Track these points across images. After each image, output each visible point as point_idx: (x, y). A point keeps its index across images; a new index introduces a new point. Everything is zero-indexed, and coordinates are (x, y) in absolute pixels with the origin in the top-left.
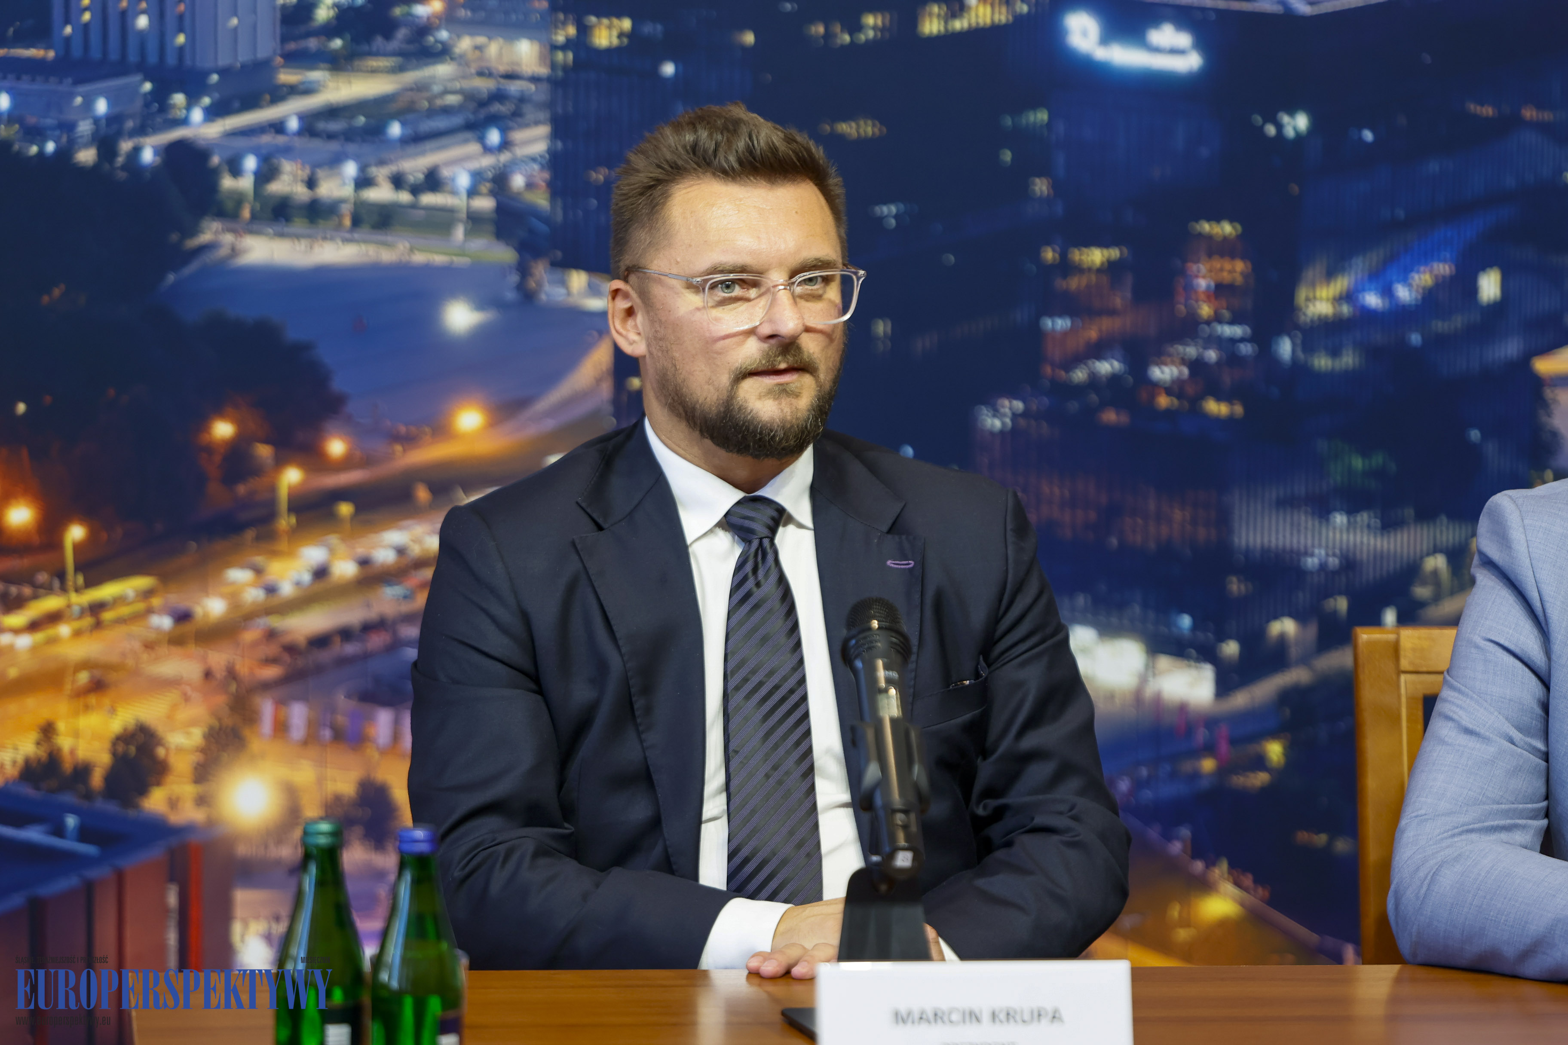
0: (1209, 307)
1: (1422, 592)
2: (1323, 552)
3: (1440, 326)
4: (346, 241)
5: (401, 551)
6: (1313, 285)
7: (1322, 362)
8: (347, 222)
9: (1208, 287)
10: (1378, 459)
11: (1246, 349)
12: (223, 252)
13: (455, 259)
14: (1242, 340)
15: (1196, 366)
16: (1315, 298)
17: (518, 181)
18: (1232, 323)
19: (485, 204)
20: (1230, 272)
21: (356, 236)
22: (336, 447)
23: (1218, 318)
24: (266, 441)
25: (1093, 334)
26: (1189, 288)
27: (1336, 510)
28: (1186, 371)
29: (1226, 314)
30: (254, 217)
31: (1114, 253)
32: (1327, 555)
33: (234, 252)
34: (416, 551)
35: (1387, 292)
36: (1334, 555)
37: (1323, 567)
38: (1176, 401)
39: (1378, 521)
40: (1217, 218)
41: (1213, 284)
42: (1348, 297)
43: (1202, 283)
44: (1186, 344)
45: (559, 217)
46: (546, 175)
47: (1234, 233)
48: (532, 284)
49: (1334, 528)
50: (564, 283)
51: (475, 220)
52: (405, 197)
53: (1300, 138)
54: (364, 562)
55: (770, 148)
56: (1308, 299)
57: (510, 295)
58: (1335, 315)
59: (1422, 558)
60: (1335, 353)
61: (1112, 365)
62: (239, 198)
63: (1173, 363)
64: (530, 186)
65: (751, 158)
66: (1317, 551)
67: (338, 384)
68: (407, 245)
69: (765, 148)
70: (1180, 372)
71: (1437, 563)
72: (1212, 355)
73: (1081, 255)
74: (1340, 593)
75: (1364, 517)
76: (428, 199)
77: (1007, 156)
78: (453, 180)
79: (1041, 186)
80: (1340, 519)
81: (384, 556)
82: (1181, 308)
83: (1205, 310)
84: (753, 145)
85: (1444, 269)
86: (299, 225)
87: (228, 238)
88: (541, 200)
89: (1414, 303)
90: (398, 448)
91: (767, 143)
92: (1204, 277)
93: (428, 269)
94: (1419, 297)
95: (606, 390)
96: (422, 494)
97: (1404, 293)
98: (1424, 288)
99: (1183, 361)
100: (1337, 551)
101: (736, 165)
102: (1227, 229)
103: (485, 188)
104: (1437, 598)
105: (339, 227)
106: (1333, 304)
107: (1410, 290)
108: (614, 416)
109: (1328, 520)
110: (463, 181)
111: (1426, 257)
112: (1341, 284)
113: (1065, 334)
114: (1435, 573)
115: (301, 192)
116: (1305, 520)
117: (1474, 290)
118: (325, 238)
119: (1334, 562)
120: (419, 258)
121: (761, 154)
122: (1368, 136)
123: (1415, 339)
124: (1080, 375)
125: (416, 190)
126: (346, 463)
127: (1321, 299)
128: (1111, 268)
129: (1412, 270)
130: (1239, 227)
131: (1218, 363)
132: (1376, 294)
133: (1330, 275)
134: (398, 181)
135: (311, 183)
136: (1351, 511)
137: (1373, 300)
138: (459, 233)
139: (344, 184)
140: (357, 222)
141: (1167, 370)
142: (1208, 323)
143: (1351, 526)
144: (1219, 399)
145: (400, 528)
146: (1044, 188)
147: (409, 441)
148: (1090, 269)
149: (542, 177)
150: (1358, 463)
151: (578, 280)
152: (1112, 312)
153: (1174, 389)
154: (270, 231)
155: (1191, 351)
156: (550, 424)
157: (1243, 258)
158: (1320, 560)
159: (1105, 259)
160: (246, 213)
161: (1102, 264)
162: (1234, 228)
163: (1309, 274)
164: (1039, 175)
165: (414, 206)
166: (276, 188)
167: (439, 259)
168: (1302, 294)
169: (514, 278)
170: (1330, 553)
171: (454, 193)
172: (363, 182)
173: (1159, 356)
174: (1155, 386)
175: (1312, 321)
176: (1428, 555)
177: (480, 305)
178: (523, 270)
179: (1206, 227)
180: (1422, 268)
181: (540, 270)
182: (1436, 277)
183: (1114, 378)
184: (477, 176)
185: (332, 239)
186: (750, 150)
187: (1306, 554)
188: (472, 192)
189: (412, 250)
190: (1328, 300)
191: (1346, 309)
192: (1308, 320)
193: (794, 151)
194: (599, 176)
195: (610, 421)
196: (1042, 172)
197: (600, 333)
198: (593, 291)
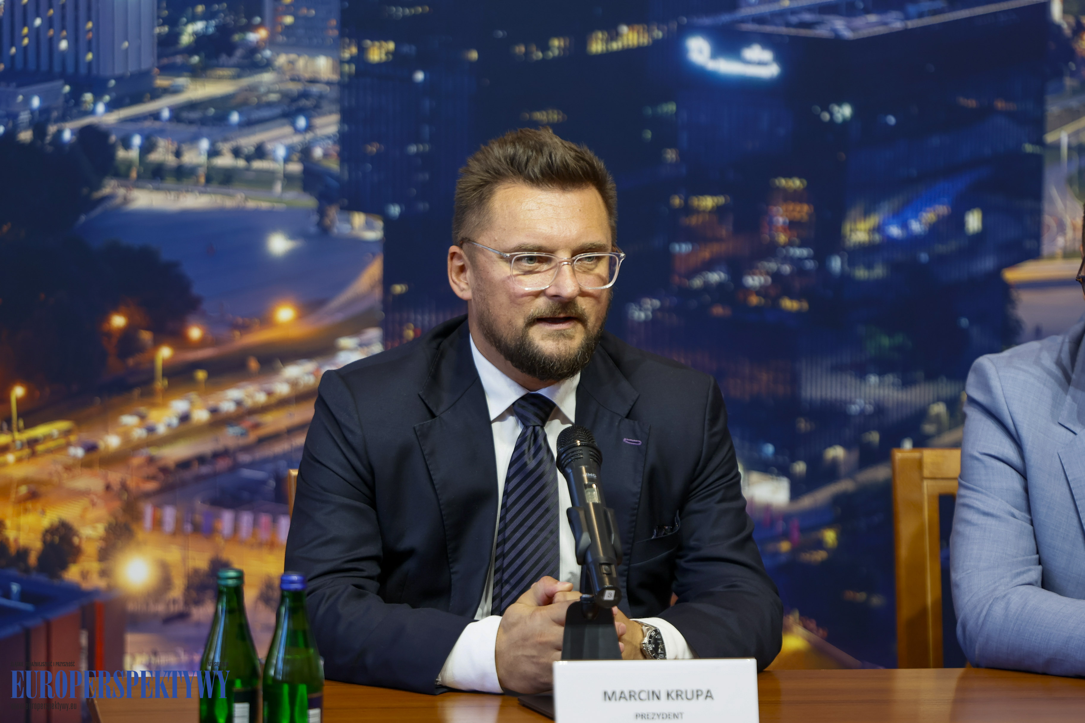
0: (785, 236)
1: (929, 428)
2: (862, 402)
3: (941, 248)
4: (202, 193)
5: (239, 403)
6: (855, 222)
7: (861, 273)
8: (202, 180)
9: (784, 223)
10: (899, 339)
11: (810, 265)
12: (118, 201)
13: (276, 205)
14: (807, 258)
15: (776, 276)
16: (857, 230)
17: (318, 152)
18: (801, 246)
19: (295, 168)
20: (799, 212)
21: (209, 189)
22: (195, 333)
23: (791, 244)
24: (147, 329)
25: (706, 254)
26: (771, 223)
27: (871, 372)
28: (769, 279)
29: (797, 241)
30: (139, 177)
31: (721, 200)
32: (865, 403)
33: (126, 200)
34: (249, 403)
35: (904, 225)
36: (870, 403)
37: (862, 412)
38: (763, 301)
39: (900, 381)
40: (789, 175)
41: (787, 221)
42: (879, 229)
43: (780, 220)
44: (769, 261)
45: (346, 176)
46: (337, 148)
47: (802, 187)
48: (327, 222)
49: (870, 386)
50: (349, 221)
51: (289, 179)
52: (241, 163)
53: (845, 122)
54: (214, 411)
55: (564, 165)
56: (851, 230)
57: (313, 229)
58: (870, 241)
59: (929, 404)
60: (869, 267)
61: (719, 276)
62: (129, 164)
63: (761, 274)
64: (326, 155)
65: (549, 172)
66: (858, 400)
67: (196, 290)
68: (243, 195)
69: (560, 165)
70: (766, 280)
71: (939, 409)
72: (787, 269)
73: (698, 200)
74: (874, 429)
75: (890, 378)
76: (258, 164)
77: (648, 135)
78: (274, 151)
79: (671, 155)
80: (873, 379)
81: (228, 406)
82: (766, 237)
83: (782, 238)
84: (552, 162)
85: (942, 209)
86: (170, 182)
87: (121, 192)
88: (334, 165)
89: (923, 233)
90: (237, 333)
91: (562, 162)
92: (782, 216)
93: (257, 212)
94: (927, 229)
95: (378, 294)
96: (253, 364)
97: (916, 227)
98: (930, 224)
99: (768, 273)
100: (872, 401)
101: (539, 176)
102: (796, 183)
103: (295, 157)
104: (940, 432)
105: (197, 183)
106: (869, 233)
107: (920, 224)
108: (383, 311)
109: (865, 379)
110: (281, 152)
111: (931, 202)
112: (873, 221)
113: (688, 255)
114: (938, 416)
115: (171, 160)
116: (850, 380)
117: (962, 224)
118: (187, 191)
119: (870, 408)
120: (251, 204)
121: (557, 169)
122: (892, 120)
123: (924, 257)
124: (697, 282)
125: (249, 159)
126: (202, 344)
127: (861, 230)
128: (718, 211)
129: (921, 210)
130: (805, 182)
131: (792, 274)
132: (898, 227)
133: (866, 214)
134: (236, 153)
135: (178, 154)
136: (881, 373)
137: (895, 231)
138: (278, 187)
139: (200, 154)
140: (209, 180)
141: (756, 278)
142: (784, 246)
143: (881, 384)
144: (792, 297)
145: (238, 388)
146: (674, 156)
147: (244, 328)
148: (704, 211)
149: (334, 149)
150: (886, 341)
151: (359, 219)
152: (719, 240)
153: (761, 292)
154: (150, 186)
155: (772, 266)
156: (339, 317)
157: (808, 202)
158: (860, 407)
159: (714, 204)
160: (134, 174)
161: (713, 207)
162: (801, 182)
163: (853, 213)
164: (670, 147)
165: (248, 169)
166: (155, 157)
167: (264, 205)
168: (847, 227)
169: (315, 218)
170: (867, 402)
171: (275, 160)
172: (213, 153)
173: (751, 270)
174: (748, 291)
175: (854, 246)
176: (934, 402)
177: (292, 236)
178: (321, 212)
179: (783, 182)
180: (928, 209)
181: (333, 212)
182: (938, 216)
183: (720, 285)
184: (290, 149)
185: (192, 191)
186: (550, 166)
187: (852, 402)
188: (287, 160)
189: (246, 199)
190: (865, 230)
191: (877, 238)
192: (852, 245)
193: (580, 167)
194: (373, 148)
195: (381, 315)
196: (672, 145)
197: (374, 255)
198: (369, 226)
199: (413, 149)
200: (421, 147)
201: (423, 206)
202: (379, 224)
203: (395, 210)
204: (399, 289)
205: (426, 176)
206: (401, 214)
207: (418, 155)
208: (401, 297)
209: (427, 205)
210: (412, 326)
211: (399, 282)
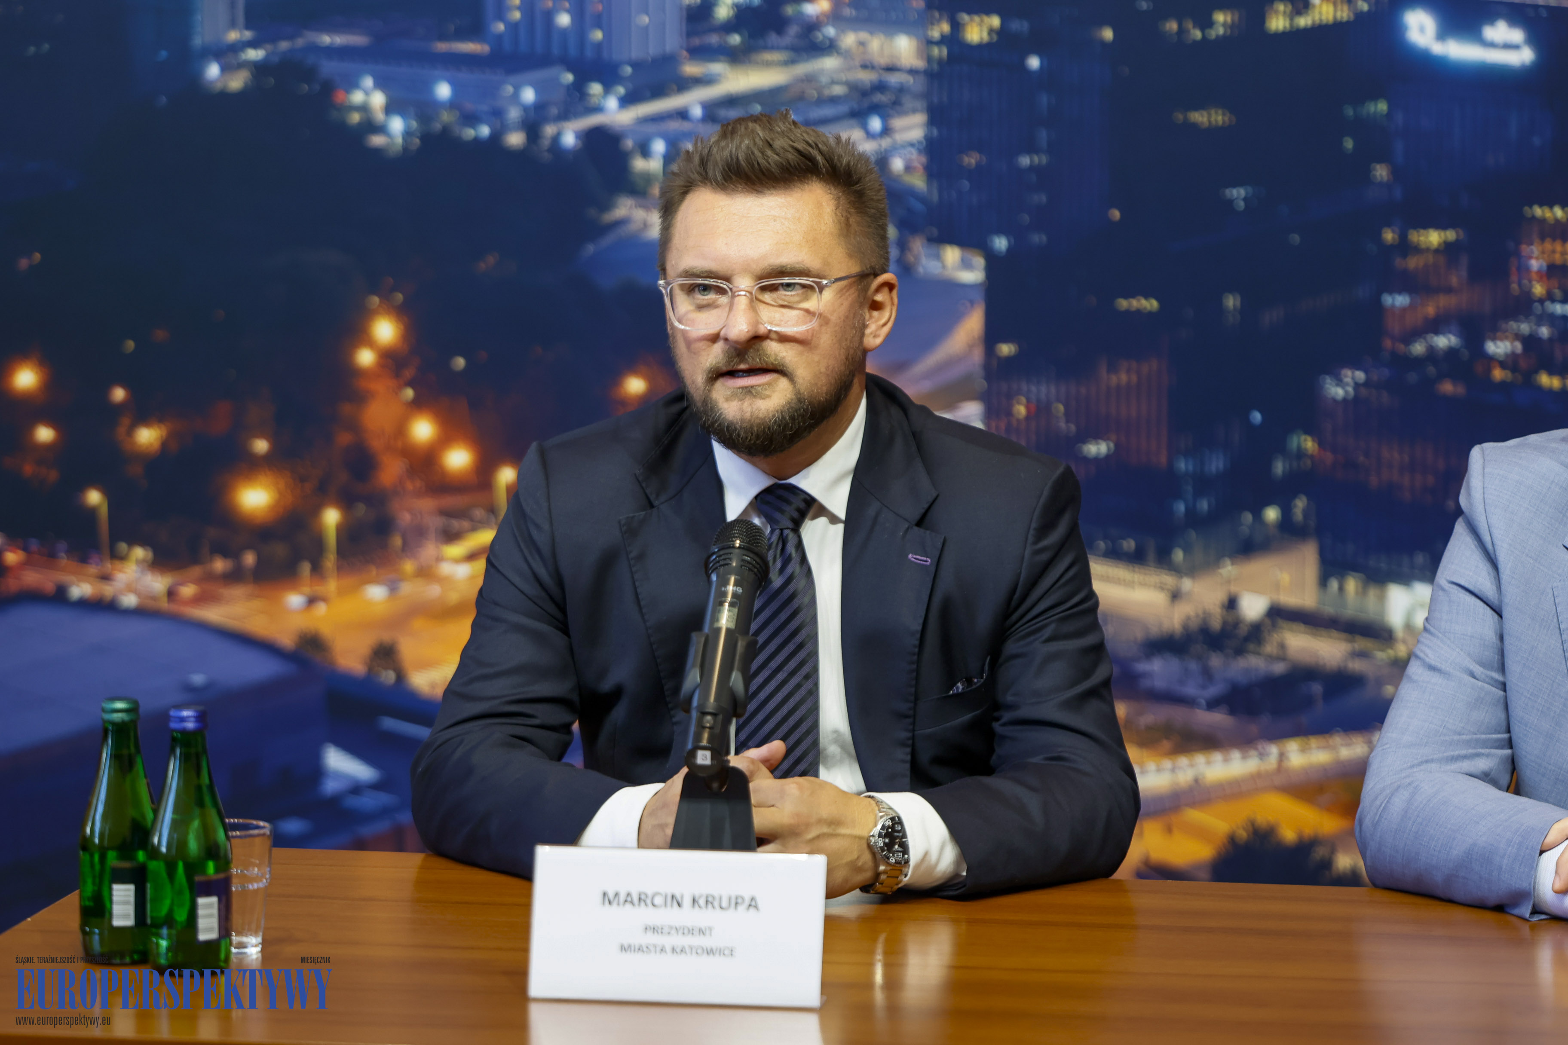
0: (1542, 286)
9: (1541, 268)
12: (634, 225)
15: (1530, 342)
17: (897, 164)
18: (1564, 302)
20: (1562, 253)
23: (1550, 297)
25: (1431, 310)
26: (1523, 269)
28: (1519, 346)
29: (1558, 293)
31: (1451, 235)
33: (644, 225)
38: (1510, 374)
40: (1548, 203)
41: (1545, 265)
43: (1535, 264)
44: (1519, 321)
45: (935, 197)
46: (923, 159)
47: (1565, 218)
48: (910, 257)
50: (938, 257)
61: (1449, 340)
62: (648, 178)
63: (1507, 338)
64: (908, 168)
70: (1514, 347)
72: (1544, 332)
73: (1419, 236)
77: (1349, 144)
79: (1381, 172)
82: (1515, 287)
83: (1538, 290)
87: (638, 213)
88: (918, 182)
92: (1537, 258)
95: (978, 356)
99: (1517, 337)
102: (1558, 213)
108: (985, 379)
113: (1404, 310)
124: (1418, 348)
128: (1447, 248)
131: (1551, 339)
141: (1501, 344)
142: (1541, 301)
144: (1551, 372)
146: (1384, 174)
148: (1427, 250)
149: (919, 160)
151: (952, 255)
152: (1449, 290)
153: (1508, 363)
155: (1525, 327)
156: (926, 386)
159: (1441, 241)
161: (1440, 245)
162: (1564, 211)
164: (1380, 161)
173: (1494, 332)
174: (1490, 360)
179: (1538, 211)
181: (918, 245)
183: (1451, 352)
194: (971, 160)
195: (981, 384)
196: (1381, 160)
197: (972, 303)
198: (966, 265)
199: (1025, 161)
200: (1036, 159)
201: (1038, 238)
202: (979, 261)
203: (1001, 243)
204: (1006, 349)
205: (1041, 198)
206: (1009, 250)
207: (1032, 168)
208: (1009, 361)
209: (1044, 238)
210: (1023, 400)
211: (1006, 341)
